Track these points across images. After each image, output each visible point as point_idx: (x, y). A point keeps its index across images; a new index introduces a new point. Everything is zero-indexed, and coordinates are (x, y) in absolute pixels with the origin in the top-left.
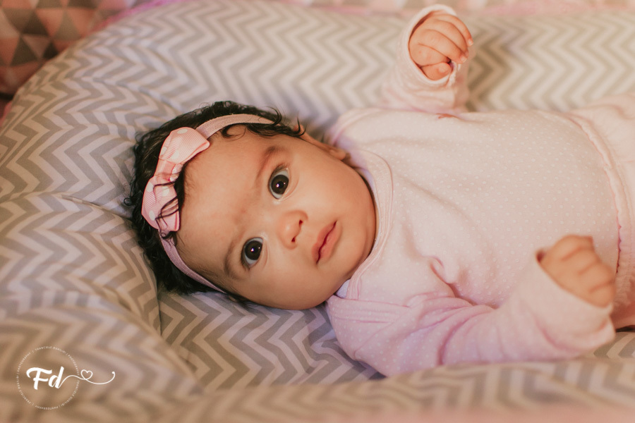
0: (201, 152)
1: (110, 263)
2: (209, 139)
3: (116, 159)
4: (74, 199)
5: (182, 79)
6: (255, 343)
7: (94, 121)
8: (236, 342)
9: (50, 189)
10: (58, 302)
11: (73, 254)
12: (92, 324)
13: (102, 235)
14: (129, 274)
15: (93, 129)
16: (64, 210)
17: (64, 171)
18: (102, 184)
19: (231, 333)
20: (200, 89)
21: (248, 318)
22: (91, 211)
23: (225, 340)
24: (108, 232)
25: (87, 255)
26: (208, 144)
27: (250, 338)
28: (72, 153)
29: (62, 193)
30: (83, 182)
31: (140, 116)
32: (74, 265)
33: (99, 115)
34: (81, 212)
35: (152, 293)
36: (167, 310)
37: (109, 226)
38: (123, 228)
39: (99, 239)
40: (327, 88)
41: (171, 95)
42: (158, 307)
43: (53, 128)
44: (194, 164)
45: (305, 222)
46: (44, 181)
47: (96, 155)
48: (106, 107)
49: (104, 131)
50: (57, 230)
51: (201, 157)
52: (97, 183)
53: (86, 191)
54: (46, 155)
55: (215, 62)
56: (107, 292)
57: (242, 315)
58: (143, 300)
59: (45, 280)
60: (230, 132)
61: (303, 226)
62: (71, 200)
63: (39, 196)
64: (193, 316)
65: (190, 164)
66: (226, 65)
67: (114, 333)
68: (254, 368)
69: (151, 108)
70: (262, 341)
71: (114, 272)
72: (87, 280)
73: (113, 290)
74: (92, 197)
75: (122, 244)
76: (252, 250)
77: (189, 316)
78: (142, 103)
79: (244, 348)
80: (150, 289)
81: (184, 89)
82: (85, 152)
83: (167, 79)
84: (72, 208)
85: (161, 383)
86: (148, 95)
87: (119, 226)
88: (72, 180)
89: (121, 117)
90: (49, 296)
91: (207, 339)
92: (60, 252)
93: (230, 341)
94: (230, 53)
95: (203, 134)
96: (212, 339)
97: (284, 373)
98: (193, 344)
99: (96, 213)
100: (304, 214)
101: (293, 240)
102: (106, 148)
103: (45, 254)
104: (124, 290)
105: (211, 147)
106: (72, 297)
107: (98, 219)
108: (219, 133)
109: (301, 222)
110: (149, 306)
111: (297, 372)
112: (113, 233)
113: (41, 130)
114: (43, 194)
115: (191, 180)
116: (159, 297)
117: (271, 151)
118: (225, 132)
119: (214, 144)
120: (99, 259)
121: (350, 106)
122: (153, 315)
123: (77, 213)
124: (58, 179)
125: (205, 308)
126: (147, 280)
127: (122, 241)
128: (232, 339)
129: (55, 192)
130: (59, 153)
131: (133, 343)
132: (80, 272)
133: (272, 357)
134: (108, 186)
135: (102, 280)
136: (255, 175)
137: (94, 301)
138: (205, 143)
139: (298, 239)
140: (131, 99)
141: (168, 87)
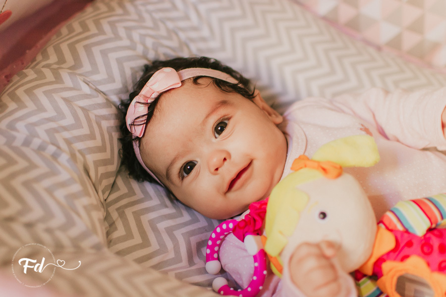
0: (173, 89)
1: (92, 137)
2: (183, 82)
3: (132, 69)
4: (90, 84)
5: (205, 32)
6: (164, 230)
7: (130, 38)
8: (152, 223)
9: (79, 71)
10: (41, 149)
11: (69, 120)
12: (53, 173)
13: (96, 116)
14: (102, 149)
15: (126, 42)
16: (79, 89)
17: (93, 63)
18: (114, 81)
19: (152, 215)
20: (214, 44)
21: (170, 210)
22: (98, 97)
23: (145, 219)
24: (101, 116)
25: (78, 125)
26: (180, 84)
27: (162, 226)
28: (104, 53)
29: (84, 77)
30: (101, 76)
31: (163, 46)
32: (65, 129)
33: (136, 35)
34: (90, 95)
35: (113, 167)
36: (120, 182)
37: (105, 112)
38: (113, 117)
39: (92, 117)
40: (301, 78)
41: (192, 40)
42: (114, 178)
43: (101, 32)
44: (166, 95)
45: (228, 160)
46: (77, 64)
47: (119, 61)
48: (143, 32)
49: (132, 48)
50: (67, 100)
51: (172, 92)
52: (111, 79)
53: (100, 82)
54: (87, 48)
55: (233, 30)
56: (78, 155)
57: (166, 207)
58: (102, 170)
59: (41, 130)
60: (200, 81)
61: (226, 163)
62: (88, 85)
63: (69, 73)
64: (134, 194)
65: (164, 95)
66: (240, 35)
67: (63, 185)
68: (155, 246)
69: (174, 44)
70: (170, 231)
71: (90, 144)
72: (68, 142)
73: (83, 156)
74: (102, 88)
75: (108, 128)
76: (189, 167)
77: (132, 192)
78: (169, 38)
79: (155, 230)
80: (112, 164)
81: (203, 39)
82: (113, 56)
83: (195, 29)
84: (86, 89)
85: (74, 232)
86: (177, 34)
87: (112, 114)
88: (95, 71)
89: (149, 42)
90: (36, 142)
91: (134, 213)
92: (61, 115)
93: (149, 221)
94: (246, 28)
95: (180, 77)
96: (137, 215)
97: (173, 258)
98: (124, 212)
99: (100, 100)
100: (229, 155)
101: (217, 169)
102: (129, 59)
103: (51, 113)
104: (91, 158)
105: (181, 88)
106: (52, 149)
107: (99, 104)
108: (192, 79)
109: (225, 159)
110: (106, 175)
111: (182, 262)
112: (104, 118)
113: (93, 30)
114: (71, 73)
115: (161, 106)
116: (119, 172)
117: (224, 103)
118: (196, 80)
119: (185, 86)
120: (85, 131)
121: (310, 94)
122: (106, 182)
123: (87, 95)
124: (87, 67)
125: (145, 192)
126: (114, 157)
127: (109, 125)
128: (151, 220)
129: (80, 75)
130: (96, 50)
131: (72, 197)
132: (67, 135)
133: (170, 245)
134: (118, 85)
135: (79, 146)
136: (204, 116)
137: (64, 158)
138: (179, 83)
139: (220, 170)
140: (163, 32)
141: (193, 35)
